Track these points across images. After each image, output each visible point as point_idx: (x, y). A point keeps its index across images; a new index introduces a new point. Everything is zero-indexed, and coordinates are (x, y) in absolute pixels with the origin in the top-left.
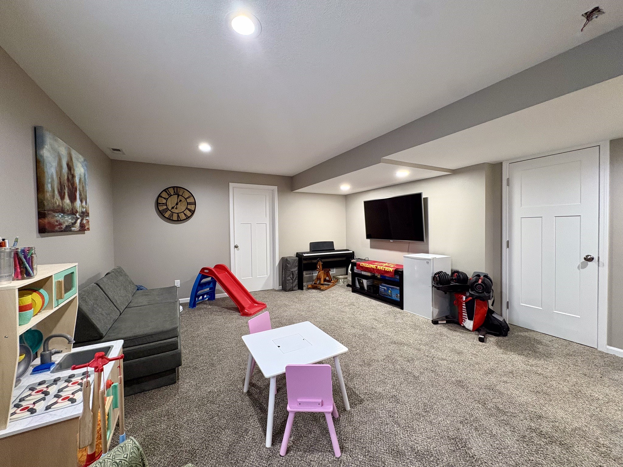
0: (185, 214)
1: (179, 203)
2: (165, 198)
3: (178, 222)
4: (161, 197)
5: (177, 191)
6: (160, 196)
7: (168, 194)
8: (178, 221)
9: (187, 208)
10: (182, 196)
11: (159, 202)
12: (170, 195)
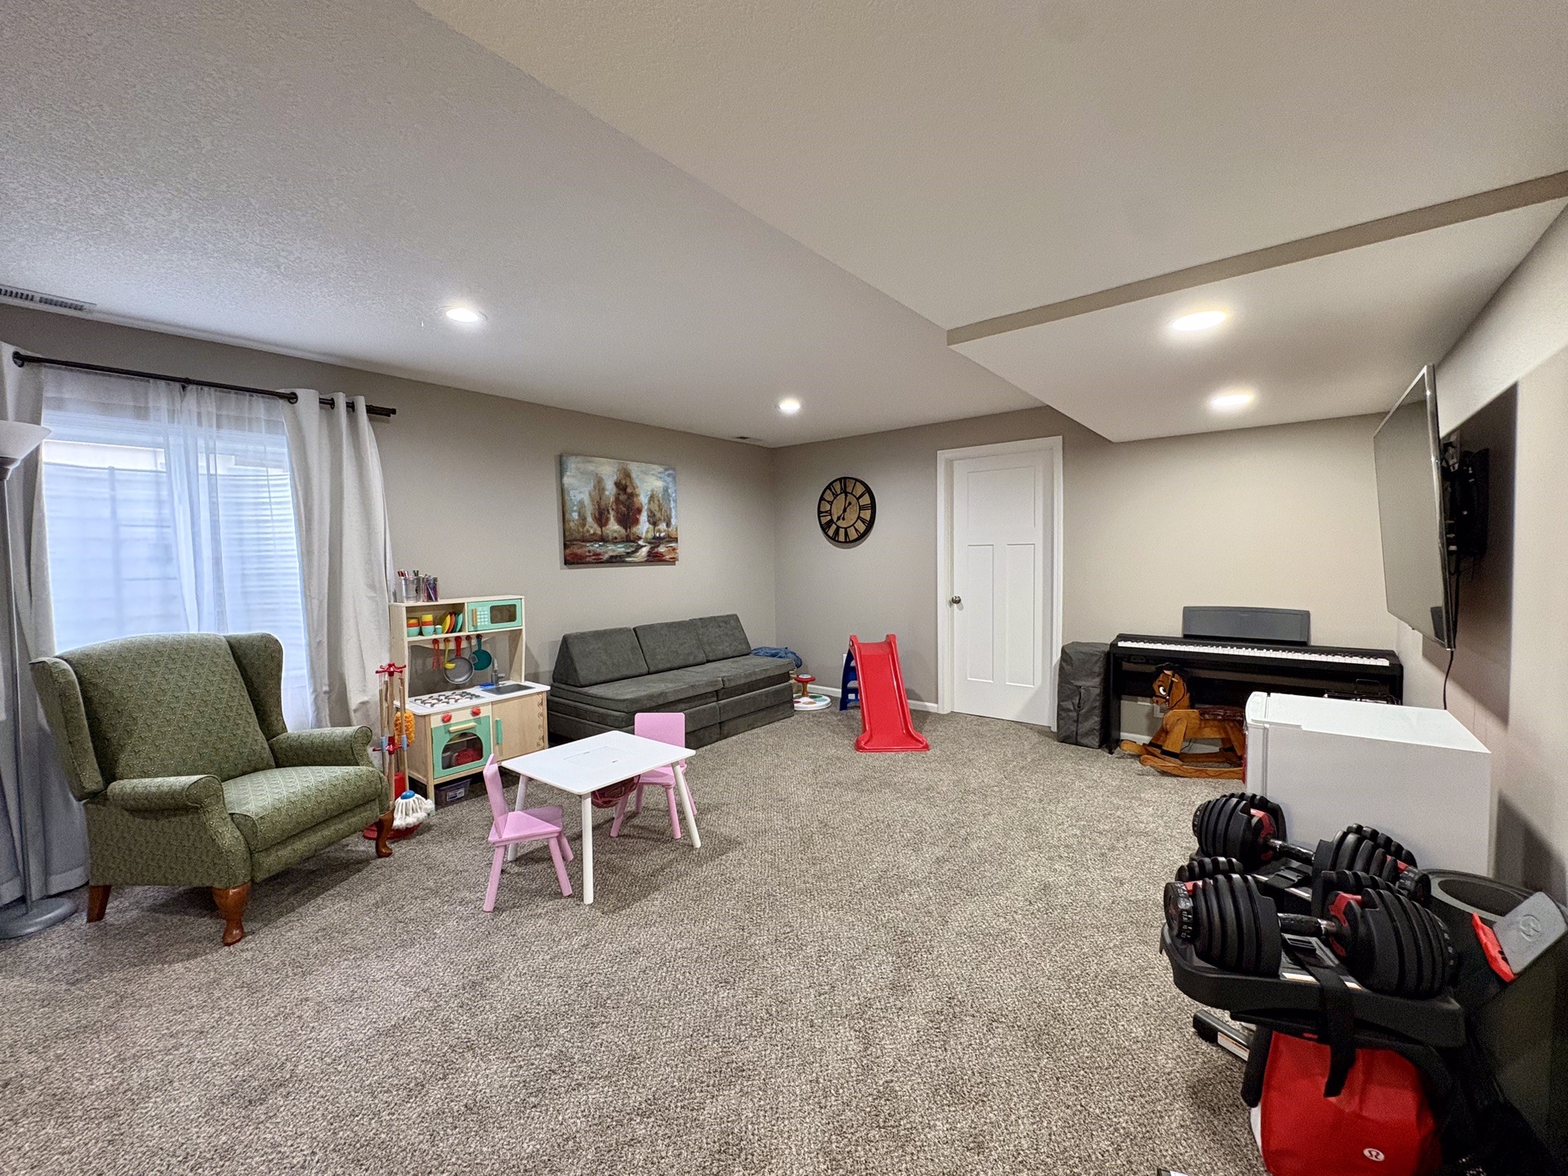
0: (856, 530)
1: (848, 510)
2: (828, 502)
3: (847, 545)
4: (825, 500)
5: (843, 486)
6: (822, 499)
7: (833, 494)
8: (846, 542)
9: (859, 517)
10: (851, 494)
11: (822, 510)
12: (836, 496)
